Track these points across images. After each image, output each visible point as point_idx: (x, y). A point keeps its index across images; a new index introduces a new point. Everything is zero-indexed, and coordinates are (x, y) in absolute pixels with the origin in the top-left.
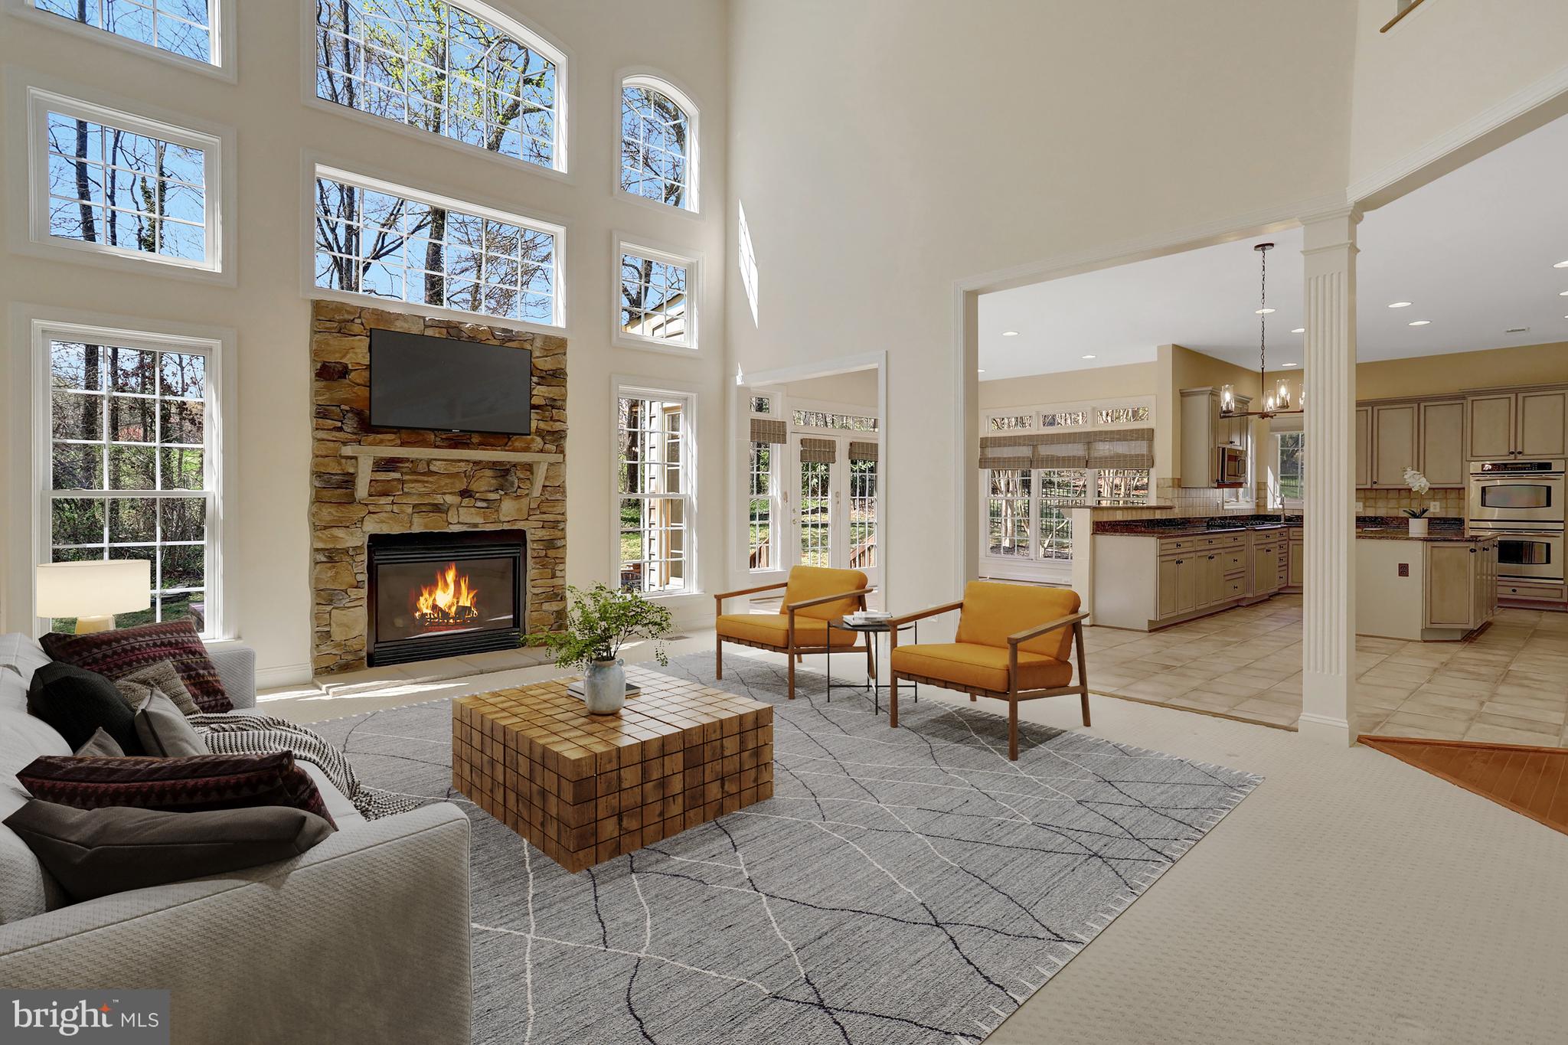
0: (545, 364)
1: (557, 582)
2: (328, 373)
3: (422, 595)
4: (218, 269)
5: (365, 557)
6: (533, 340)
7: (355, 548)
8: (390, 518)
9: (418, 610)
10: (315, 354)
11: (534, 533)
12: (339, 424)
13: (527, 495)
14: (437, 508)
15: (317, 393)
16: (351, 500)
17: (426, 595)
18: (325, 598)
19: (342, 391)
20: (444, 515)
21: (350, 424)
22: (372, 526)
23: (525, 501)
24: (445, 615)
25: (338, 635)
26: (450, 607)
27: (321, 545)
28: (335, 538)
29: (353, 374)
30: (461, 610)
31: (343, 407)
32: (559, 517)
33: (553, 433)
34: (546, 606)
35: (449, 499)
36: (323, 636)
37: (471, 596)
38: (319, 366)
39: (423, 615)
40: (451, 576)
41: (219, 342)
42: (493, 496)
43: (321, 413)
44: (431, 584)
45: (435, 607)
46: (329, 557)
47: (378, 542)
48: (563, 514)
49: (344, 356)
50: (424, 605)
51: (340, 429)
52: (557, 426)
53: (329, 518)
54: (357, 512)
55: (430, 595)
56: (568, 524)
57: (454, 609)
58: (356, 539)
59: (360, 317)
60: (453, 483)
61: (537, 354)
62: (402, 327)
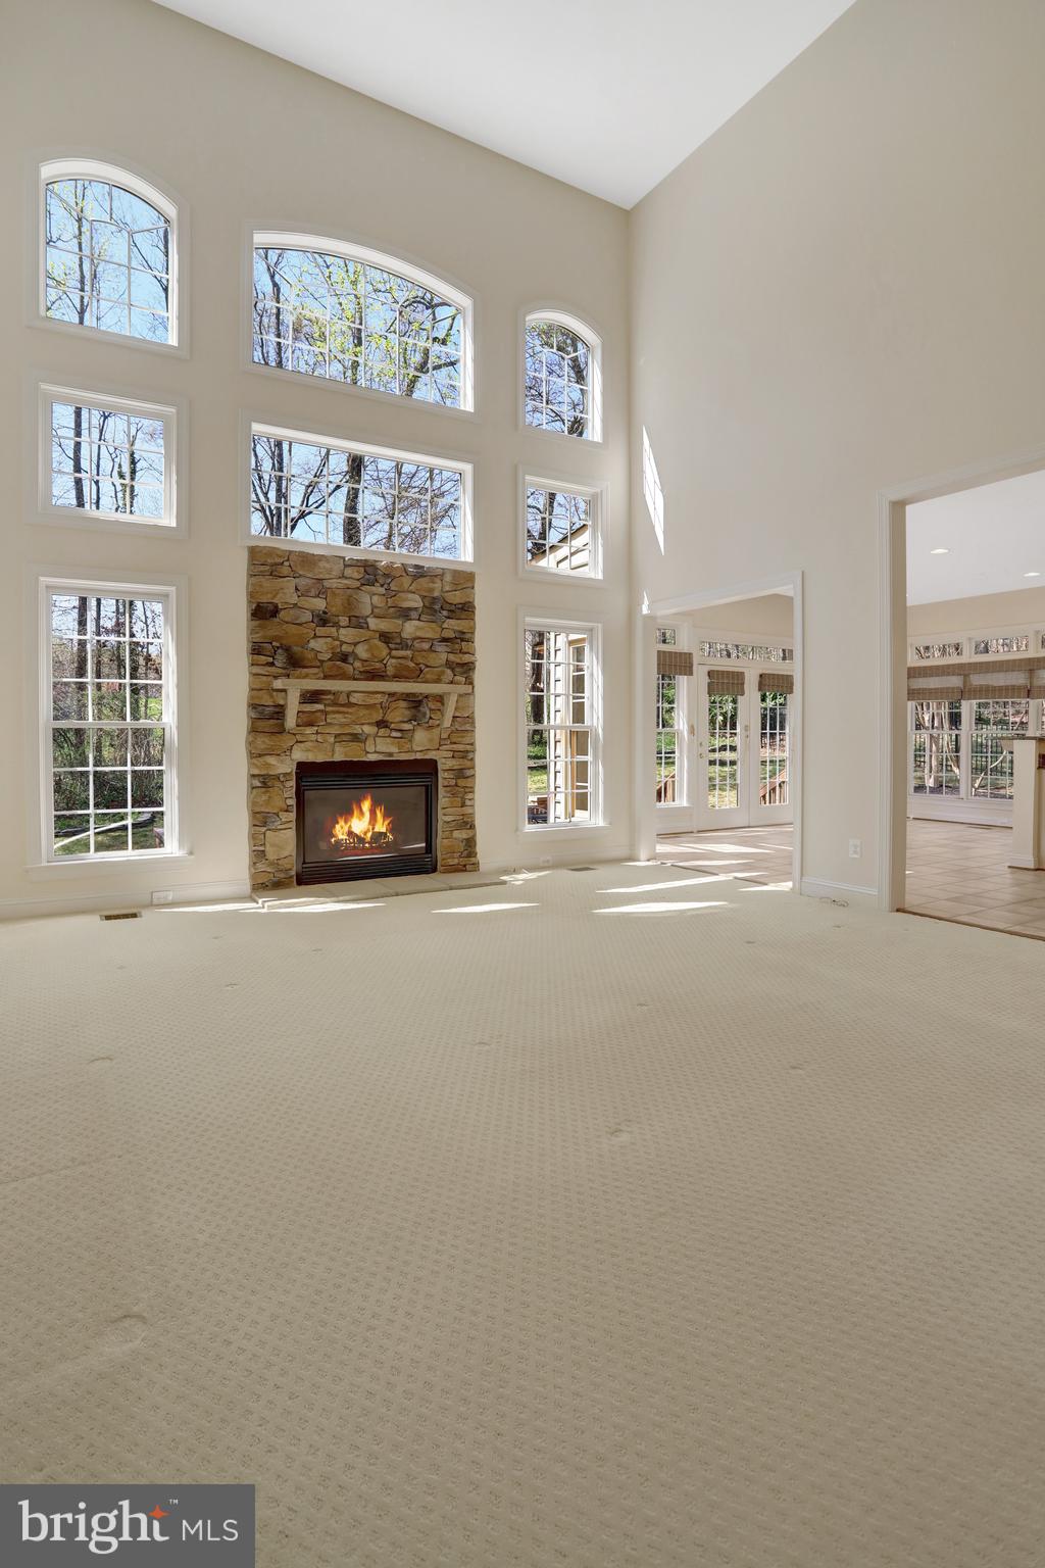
0: (456, 598)
1: (467, 810)
2: (262, 612)
3: (338, 823)
4: (174, 525)
5: (293, 783)
6: (442, 575)
7: (285, 774)
8: (315, 747)
9: (334, 836)
10: (251, 595)
11: (445, 763)
12: (271, 660)
13: (438, 725)
14: (355, 738)
15: (252, 631)
16: (281, 730)
17: (342, 822)
18: (261, 820)
19: (273, 629)
20: (362, 745)
21: (280, 659)
22: (299, 755)
23: (436, 731)
24: (361, 840)
25: (271, 855)
26: (365, 833)
27: (256, 772)
28: (268, 765)
29: (282, 613)
30: (378, 836)
31: (274, 644)
32: (468, 747)
33: (463, 665)
34: (456, 834)
35: (367, 729)
36: (259, 855)
37: (386, 823)
38: (254, 606)
39: (338, 842)
40: (366, 805)
41: (174, 588)
42: (407, 726)
43: (256, 650)
44: (347, 813)
45: (350, 833)
46: (264, 782)
47: (305, 770)
48: (472, 744)
49: (275, 596)
50: (340, 831)
51: (272, 664)
52: (466, 658)
53: (263, 747)
54: (288, 741)
55: (346, 822)
56: (477, 753)
57: (369, 835)
58: (285, 766)
59: (288, 560)
60: (370, 714)
61: (447, 588)
62: (324, 568)
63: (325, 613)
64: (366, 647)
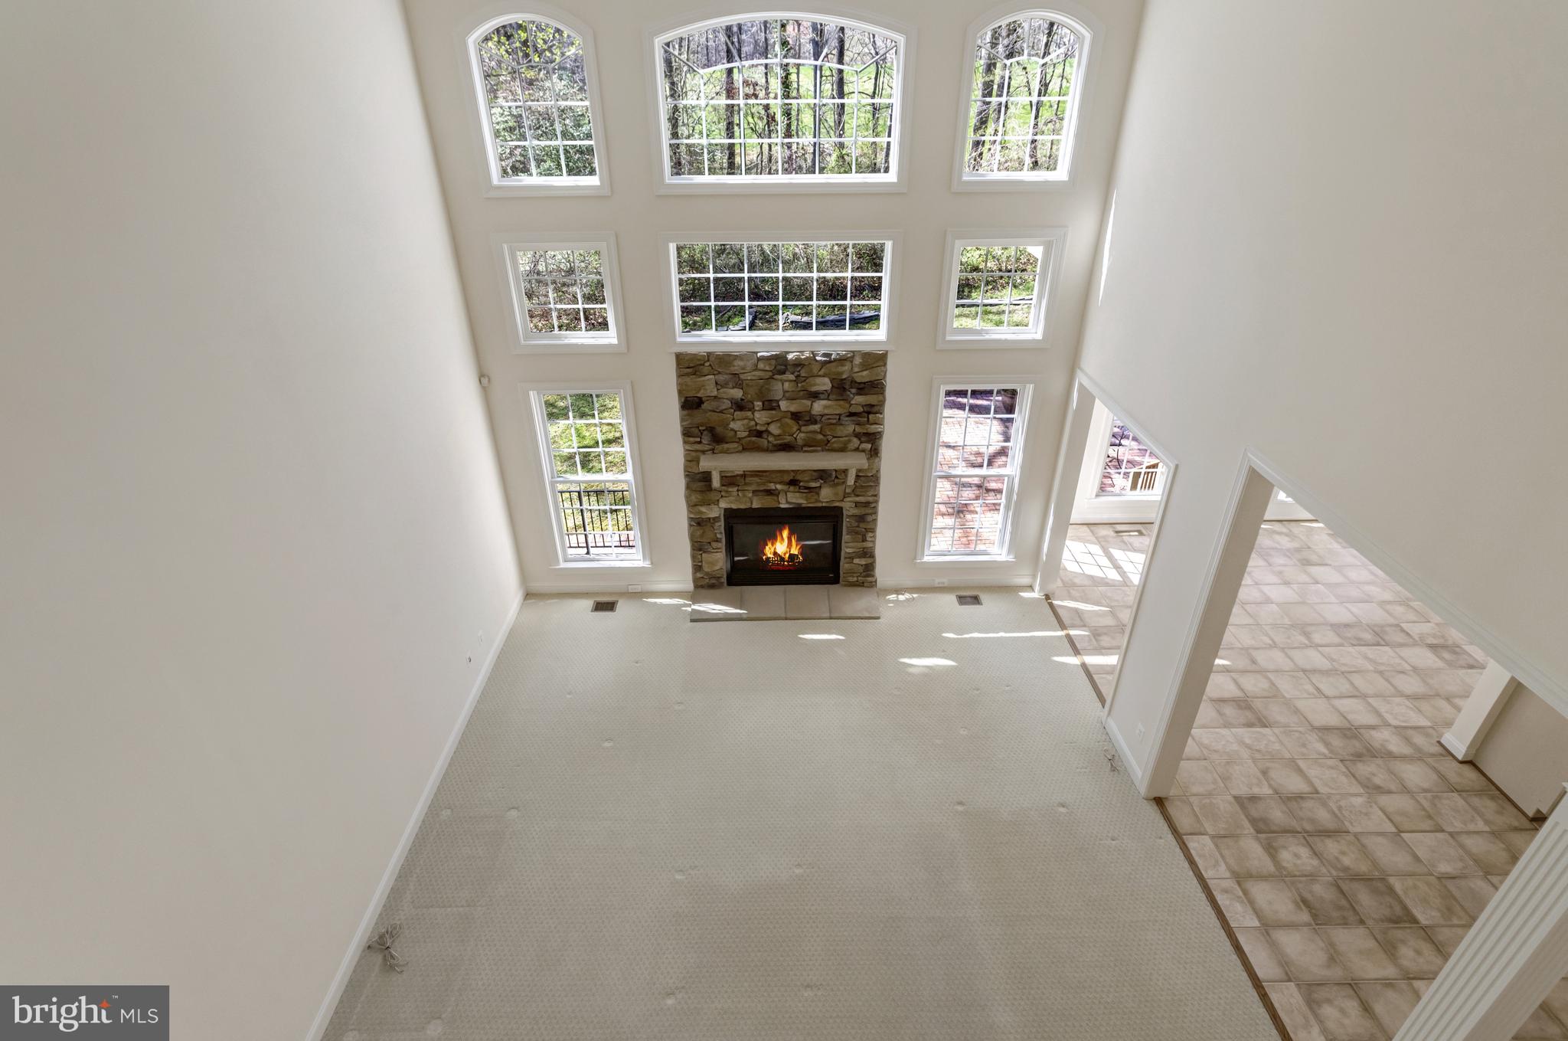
0: (864, 376)
1: (869, 545)
2: (690, 404)
3: (767, 545)
4: (617, 343)
5: (722, 523)
6: (853, 357)
7: (714, 519)
8: (736, 501)
9: (765, 554)
10: (680, 392)
11: (848, 507)
12: (699, 439)
13: (843, 483)
14: (769, 492)
15: (682, 420)
16: (709, 488)
17: (770, 545)
18: (699, 547)
19: (699, 417)
20: (776, 498)
21: (706, 439)
22: (723, 504)
23: (840, 489)
24: (782, 559)
25: (706, 568)
26: (785, 554)
27: (692, 516)
28: (701, 513)
29: (705, 404)
30: (792, 556)
31: (700, 428)
32: (871, 499)
33: (867, 434)
34: (856, 561)
35: (779, 487)
36: (697, 568)
37: (798, 547)
38: (683, 400)
39: (768, 558)
40: (785, 533)
41: (621, 390)
42: (813, 485)
43: (687, 433)
44: (773, 538)
45: (775, 553)
46: (699, 524)
47: (731, 515)
48: (876, 496)
49: (698, 392)
50: (769, 551)
51: (700, 442)
52: (873, 428)
53: (695, 500)
54: (713, 496)
55: (772, 545)
56: (880, 504)
57: (787, 555)
58: (714, 512)
59: (708, 361)
60: (781, 477)
61: (856, 370)
62: (739, 366)
63: (742, 400)
64: (779, 425)
